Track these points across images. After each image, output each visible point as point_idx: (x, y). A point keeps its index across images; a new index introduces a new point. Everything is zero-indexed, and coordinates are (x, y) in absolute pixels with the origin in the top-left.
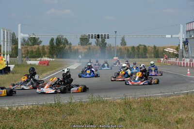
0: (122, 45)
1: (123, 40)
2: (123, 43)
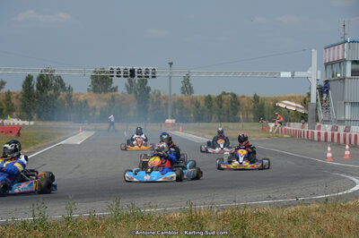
0: (184, 93)
1: (186, 81)
2: (187, 88)
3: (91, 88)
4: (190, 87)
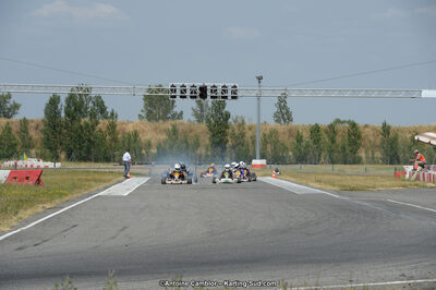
0: (278, 121)
1: (282, 103)
2: (284, 114)
3: (143, 114)
4: (287, 113)
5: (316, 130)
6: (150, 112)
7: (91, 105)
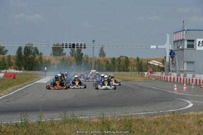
0: (100, 56)
1: (102, 50)
2: (102, 54)
3: (52, 54)
4: (104, 53)
5: (113, 59)
6: (54, 53)
7: (33, 50)
